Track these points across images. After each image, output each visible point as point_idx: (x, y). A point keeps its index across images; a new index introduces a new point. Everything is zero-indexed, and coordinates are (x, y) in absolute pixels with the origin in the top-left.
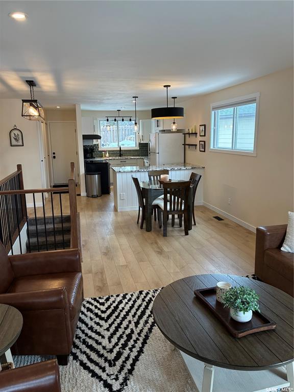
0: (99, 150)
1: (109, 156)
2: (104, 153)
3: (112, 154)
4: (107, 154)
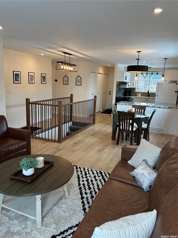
0: (136, 91)
1: (141, 96)
2: (137, 93)
3: (143, 94)
4: (140, 94)
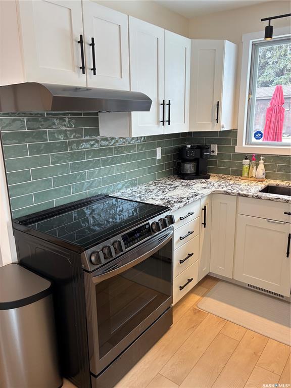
2: (247, 162)
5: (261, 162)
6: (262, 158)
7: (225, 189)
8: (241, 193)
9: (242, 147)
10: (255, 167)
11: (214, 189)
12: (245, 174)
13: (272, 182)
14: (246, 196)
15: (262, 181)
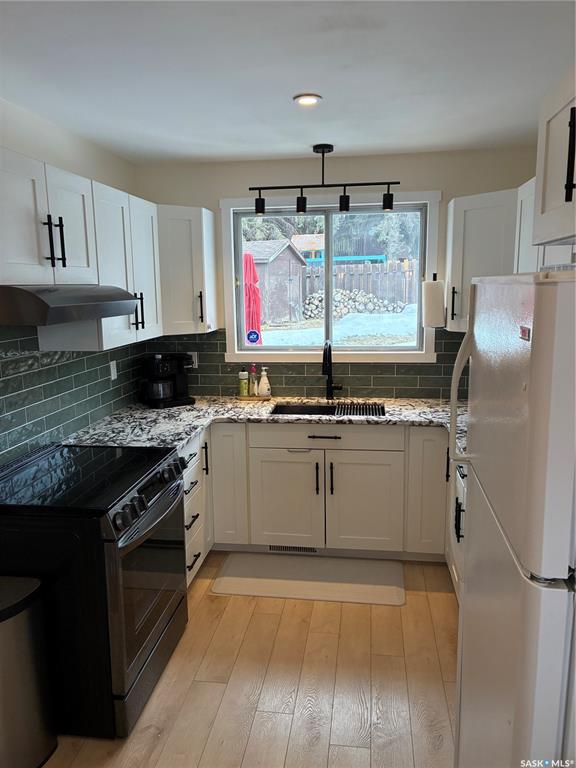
0: (227, 360)
2: (244, 374)
3: (289, 381)
4: (264, 380)
5: (264, 373)
6: (264, 368)
7: (226, 416)
8: (252, 417)
9: (234, 354)
10: (256, 382)
11: (212, 418)
12: (245, 392)
13: (280, 400)
14: (258, 421)
15: (268, 400)
